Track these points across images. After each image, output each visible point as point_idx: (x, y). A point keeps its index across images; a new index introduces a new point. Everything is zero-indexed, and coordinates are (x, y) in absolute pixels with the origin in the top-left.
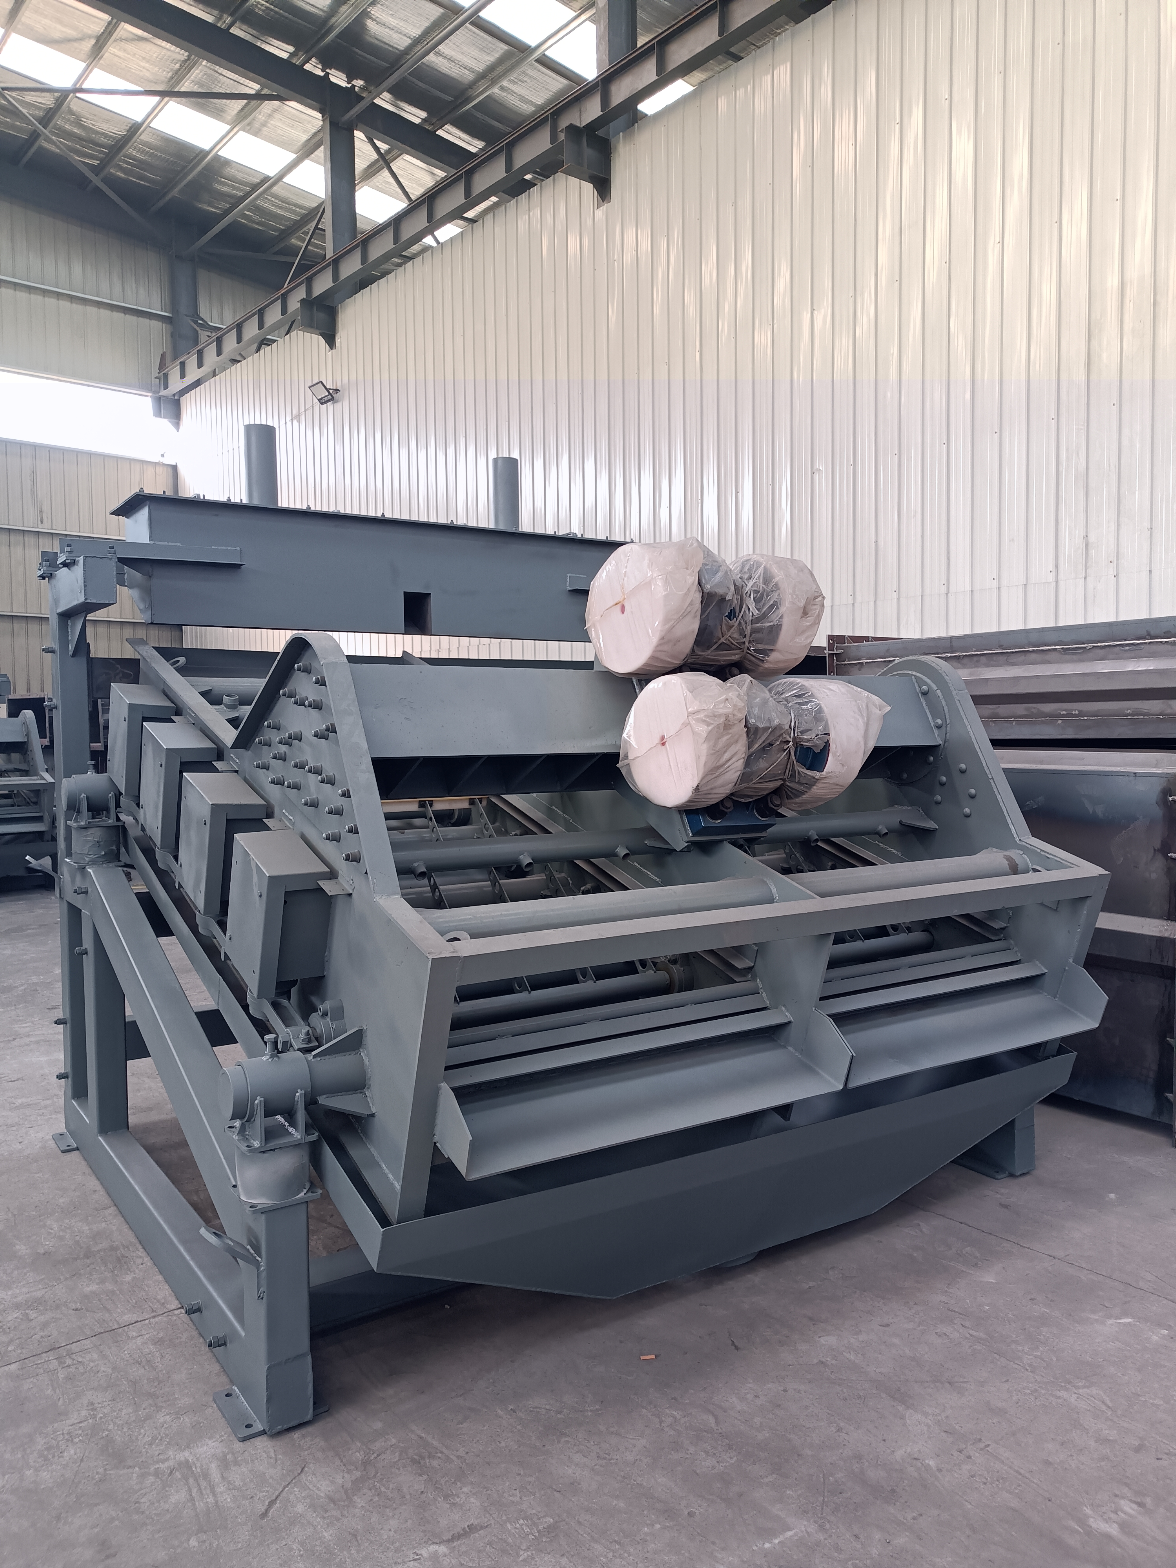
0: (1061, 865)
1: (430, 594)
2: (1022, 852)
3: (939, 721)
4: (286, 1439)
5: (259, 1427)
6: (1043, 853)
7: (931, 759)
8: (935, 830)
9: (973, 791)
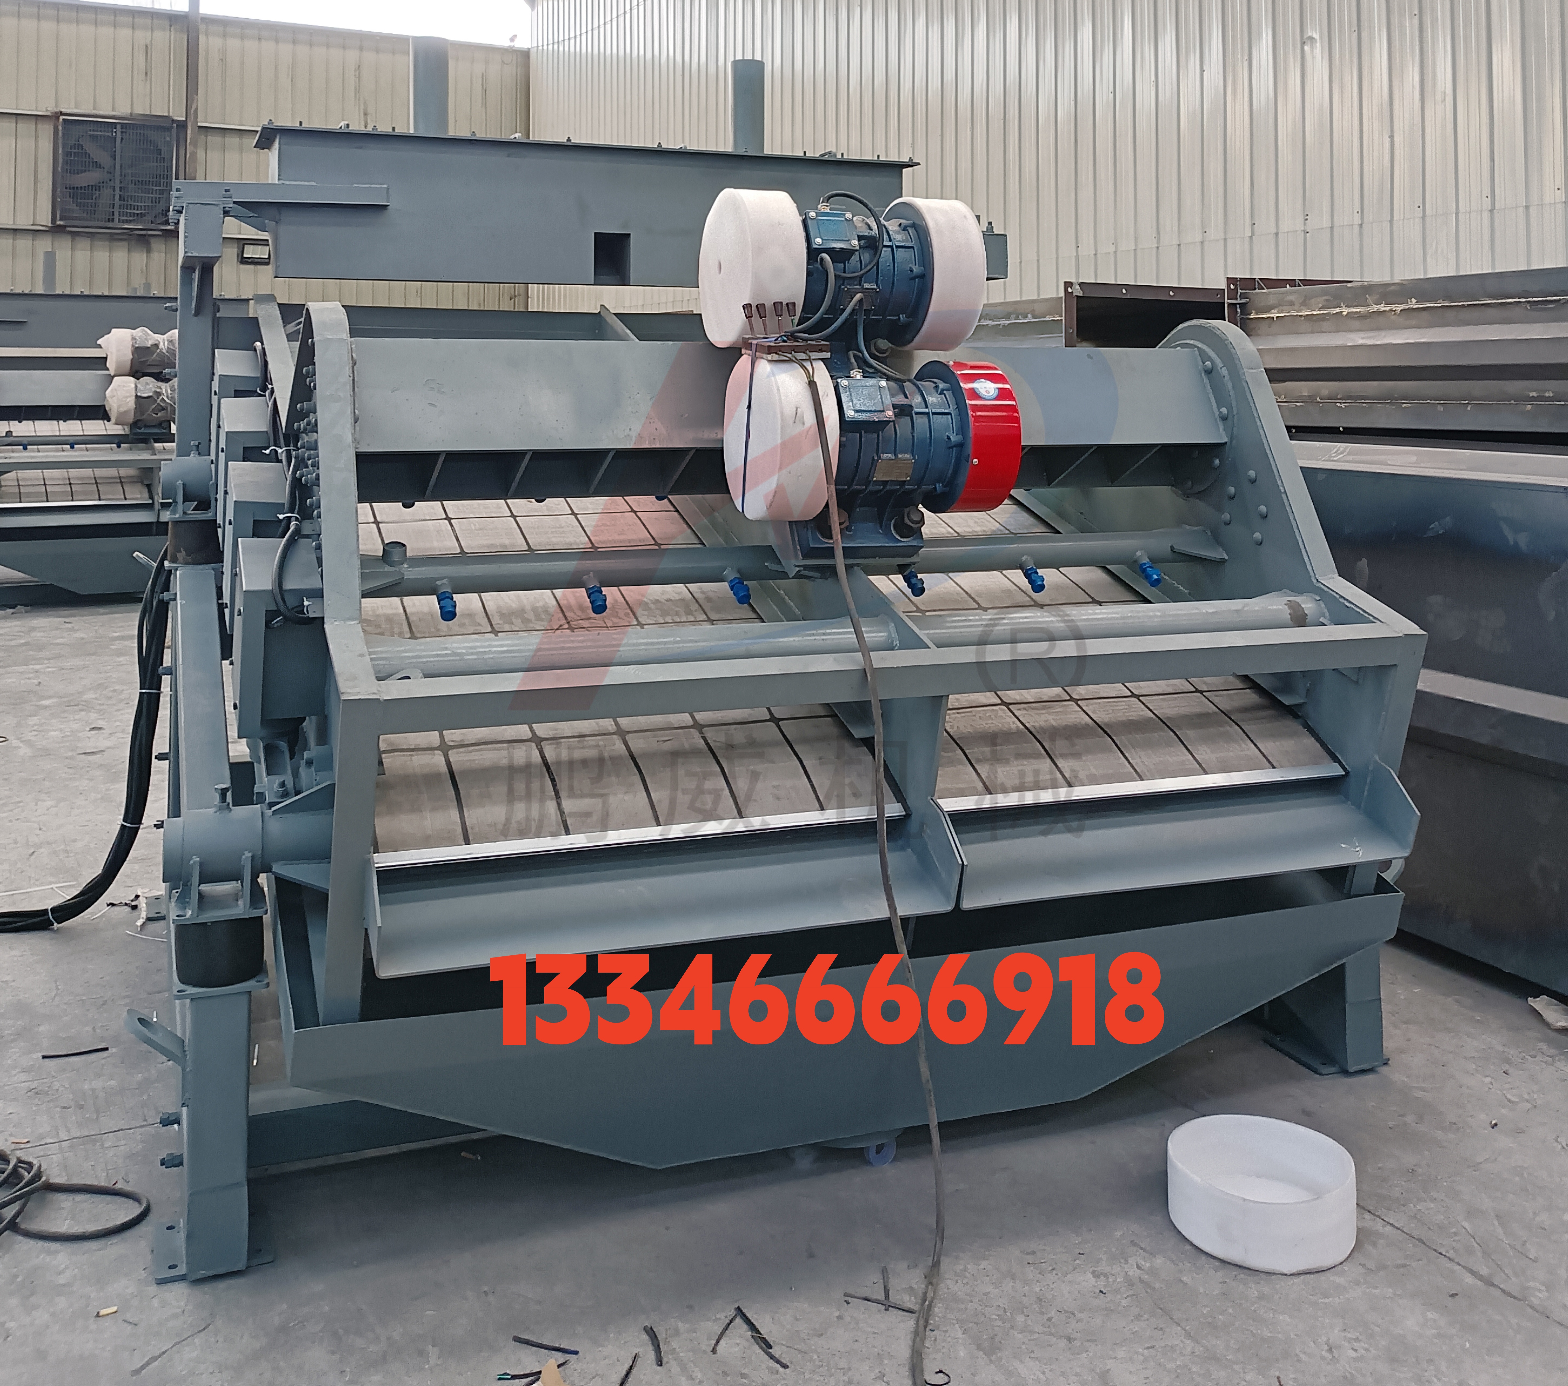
0: (1362, 617)
1: (629, 234)
2: (1318, 598)
3: (1224, 410)
4: (207, 1288)
5: (182, 1270)
6: (1342, 600)
7: (1217, 462)
8: (1223, 561)
9: (1263, 509)
